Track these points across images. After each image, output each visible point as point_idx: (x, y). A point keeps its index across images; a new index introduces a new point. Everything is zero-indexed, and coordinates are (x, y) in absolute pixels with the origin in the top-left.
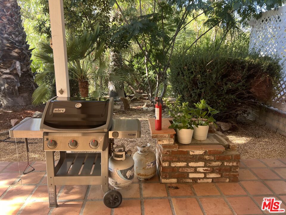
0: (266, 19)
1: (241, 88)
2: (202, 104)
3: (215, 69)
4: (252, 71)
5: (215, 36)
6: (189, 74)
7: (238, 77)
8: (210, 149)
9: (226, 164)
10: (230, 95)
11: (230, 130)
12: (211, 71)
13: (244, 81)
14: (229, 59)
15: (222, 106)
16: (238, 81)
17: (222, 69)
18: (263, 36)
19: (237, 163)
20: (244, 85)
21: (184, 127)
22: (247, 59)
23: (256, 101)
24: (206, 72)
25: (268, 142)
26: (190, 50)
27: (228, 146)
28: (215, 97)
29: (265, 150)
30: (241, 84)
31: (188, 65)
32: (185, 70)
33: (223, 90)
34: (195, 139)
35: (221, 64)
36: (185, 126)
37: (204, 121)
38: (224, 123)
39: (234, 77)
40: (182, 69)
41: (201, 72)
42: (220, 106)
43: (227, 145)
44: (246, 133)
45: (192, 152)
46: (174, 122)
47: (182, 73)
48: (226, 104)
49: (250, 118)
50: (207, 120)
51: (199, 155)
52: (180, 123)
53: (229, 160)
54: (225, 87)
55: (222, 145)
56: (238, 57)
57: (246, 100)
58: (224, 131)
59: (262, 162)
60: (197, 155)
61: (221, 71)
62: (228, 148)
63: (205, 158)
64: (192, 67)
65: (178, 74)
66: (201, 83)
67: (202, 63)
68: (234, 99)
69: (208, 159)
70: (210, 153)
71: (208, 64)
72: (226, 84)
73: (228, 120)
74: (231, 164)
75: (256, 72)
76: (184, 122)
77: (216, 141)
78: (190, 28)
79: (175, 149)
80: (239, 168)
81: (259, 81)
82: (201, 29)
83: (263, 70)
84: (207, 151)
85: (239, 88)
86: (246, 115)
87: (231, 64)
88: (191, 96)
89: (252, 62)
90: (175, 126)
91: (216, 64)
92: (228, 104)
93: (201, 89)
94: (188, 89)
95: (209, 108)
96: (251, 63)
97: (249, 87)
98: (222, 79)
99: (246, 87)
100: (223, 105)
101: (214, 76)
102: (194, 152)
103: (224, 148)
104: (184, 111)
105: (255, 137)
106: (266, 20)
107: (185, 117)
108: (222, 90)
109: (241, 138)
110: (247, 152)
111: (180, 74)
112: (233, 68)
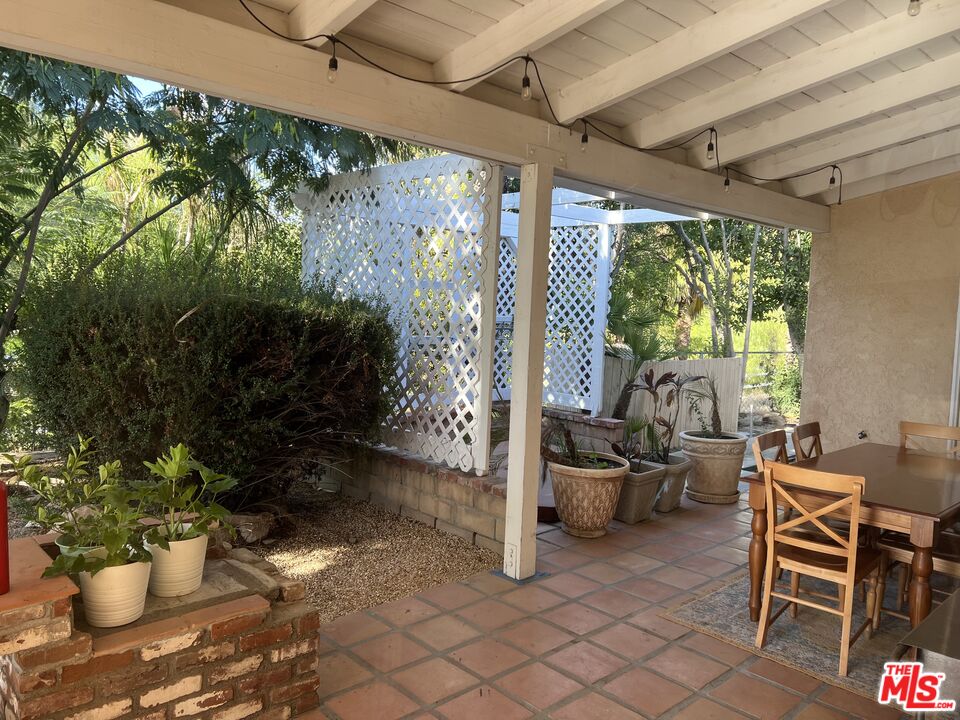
0: (339, 195)
1: (294, 397)
2: (178, 459)
3: (206, 335)
4: (322, 344)
5: (191, 229)
6: (108, 354)
7: (284, 361)
8: (219, 621)
9: (275, 656)
10: (264, 421)
11: (270, 536)
12: (192, 343)
13: (302, 372)
14: (250, 304)
15: (239, 460)
16: (283, 375)
17: (230, 337)
18: (338, 242)
19: (311, 644)
20: (302, 387)
21: (110, 562)
22: (304, 305)
23: (340, 430)
24: (176, 349)
25: (383, 551)
26: (108, 269)
27: (277, 594)
28: (214, 433)
29: (380, 578)
30: (293, 382)
31: (103, 323)
32: (92, 342)
33: (240, 404)
34: (156, 596)
35: (225, 319)
36: (116, 554)
37: (187, 521)
38: (251, 518)
39: (272, 361)
40: (79, 337)
41: (156, 346)
42: (234, 459)
43: (274, 590)
44: (322, 537)
45: (150, 648)
46: (64, 549)
47: (82, 352)
48: (251, 450)
49: (325, 485)
50: (197, 515)
51: (179, 653)
52: (94, 545)
53: (288, 640)
54: (245, 395)
55: (257, 593)
56: (279, 297)
57: (314, 432)
58: (253, 544)
59: (376, 617)
60: (170, 656)
61: (230, 344)
62: (277, 600)
63: (200, 658)
64: (121, 331)
65: (65, 356)
66: (162, 384)
67: (160, 315)
68: (278, 433)
69: (214, 656)
70: (219, 635)
71: (181, 320)
72: (248, 386)
73: (261, 503)
74: (292, 653)
75: (334, 346)
76: (112, 539)
77: (236, 587)
78: (96, 192)
79: (78, 659)
80: (319, 657)
81: (344, 370)
82: (137, 199)
83: (351, 338)
84: (210, 627)
85: (291, 395)
86: (313, 479)
87: (258, 320)
88: (124, 434)
89: (320, 314)
90: (71, 563)
91: (210, 319)
92: (260, 449)
93: (161, 407)
94: (111, 411)
95: (205, 473)
96: (318, 319)
97: (317, 391)
98: (233, 369)
99: (310, 390)
100: (243, 457)
101: (207, 359)
102: (157, 648)
103: (267, 603)
104: (109, 498)
105: (348, 541)
106: (342, 199)
107: (115, 521)
108: (236, 407)
109: (308, 558)
110: (332, 598)
111: (73, 356)
112: (265, 332)
